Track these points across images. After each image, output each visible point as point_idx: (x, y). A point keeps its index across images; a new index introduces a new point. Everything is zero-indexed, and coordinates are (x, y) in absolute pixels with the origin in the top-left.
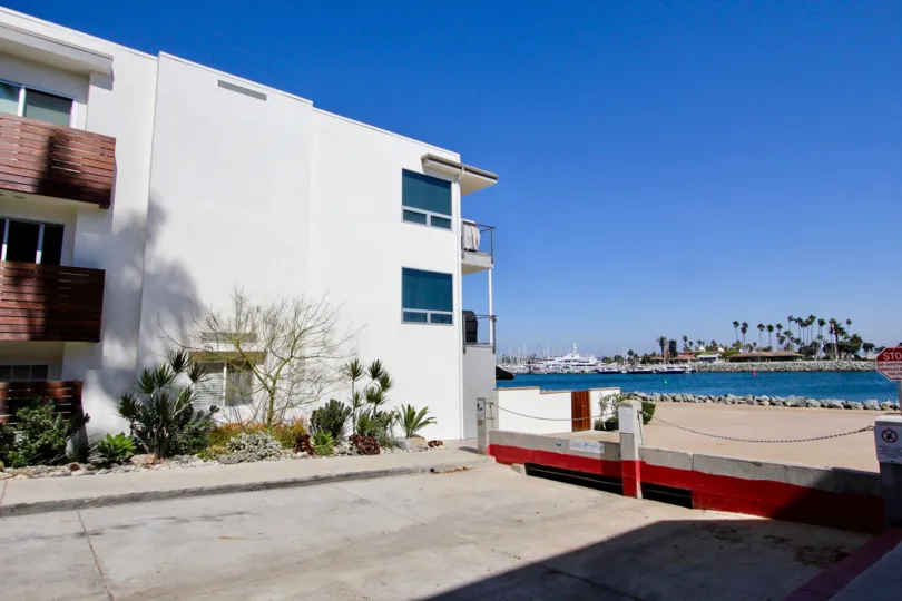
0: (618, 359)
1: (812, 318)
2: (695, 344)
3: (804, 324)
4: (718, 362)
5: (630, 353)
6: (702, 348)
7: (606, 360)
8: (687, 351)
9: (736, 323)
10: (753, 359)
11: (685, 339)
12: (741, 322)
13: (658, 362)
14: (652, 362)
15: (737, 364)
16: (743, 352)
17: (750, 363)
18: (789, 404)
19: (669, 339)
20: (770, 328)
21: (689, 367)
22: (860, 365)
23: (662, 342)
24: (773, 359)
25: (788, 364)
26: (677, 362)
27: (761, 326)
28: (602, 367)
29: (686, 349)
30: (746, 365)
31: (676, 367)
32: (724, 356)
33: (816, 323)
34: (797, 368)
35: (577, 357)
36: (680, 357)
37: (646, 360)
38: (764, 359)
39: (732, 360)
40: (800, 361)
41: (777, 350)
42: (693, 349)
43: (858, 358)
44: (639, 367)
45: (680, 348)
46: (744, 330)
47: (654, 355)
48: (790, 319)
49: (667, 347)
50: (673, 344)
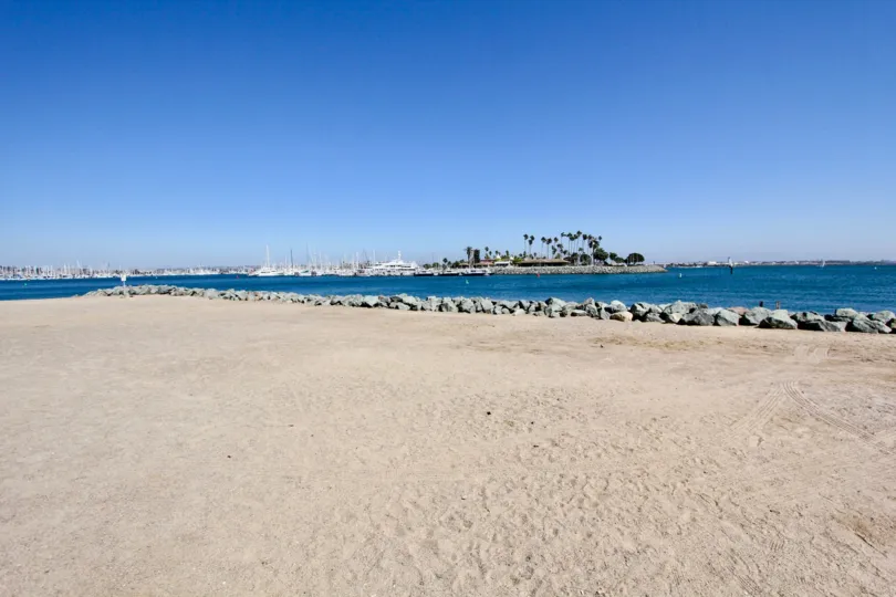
0: (436, 265)
1: (579, 233)
2: (494, 253)
3: (572, 238)
4: (510, 267)
5: (445, 260)
6: (498, 257)
7: (427, 266)
8: (487, 259)
9: (526, 236)
10: (535, 264)
11: (487, 249)
12: (529, 236)
13: (464, 267)
14: (459, 267)
15: (524, 269)
16: (527, 260)
17: (533, 267)
18: (676, 317)
19: (474, 248)
20: (550, 241)
21: (488, 270)
22: (607, 269)
23: (469, 250)
24: (549, 264)
25: (560, 269)
26: (480, 266)
27: (543, 239)
28: (420, 271)
29: (487, 257)
30: (530, 269)
31: (478, 271)
32: (514, 263)
33: (581, 238)
34: (566, 271)
35: (401, 263)
36: (482, 263)
37: (456, 265)
38: (543, 264)
39: (520, 265)
40: (567, 266)
41: (551, 258)
42: (491, 257)
43: (606, 264)
44: (449, 270)
45: (482, 257)
46: (531, 242)
47: (462, 261)
48: (562, 235)
49: (472, 256)
50: (477, 252)
